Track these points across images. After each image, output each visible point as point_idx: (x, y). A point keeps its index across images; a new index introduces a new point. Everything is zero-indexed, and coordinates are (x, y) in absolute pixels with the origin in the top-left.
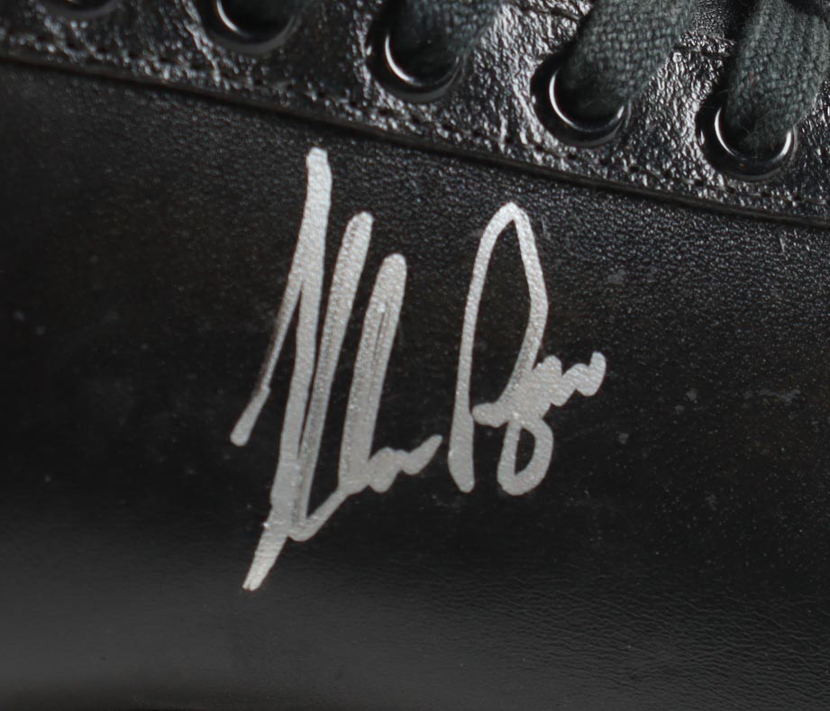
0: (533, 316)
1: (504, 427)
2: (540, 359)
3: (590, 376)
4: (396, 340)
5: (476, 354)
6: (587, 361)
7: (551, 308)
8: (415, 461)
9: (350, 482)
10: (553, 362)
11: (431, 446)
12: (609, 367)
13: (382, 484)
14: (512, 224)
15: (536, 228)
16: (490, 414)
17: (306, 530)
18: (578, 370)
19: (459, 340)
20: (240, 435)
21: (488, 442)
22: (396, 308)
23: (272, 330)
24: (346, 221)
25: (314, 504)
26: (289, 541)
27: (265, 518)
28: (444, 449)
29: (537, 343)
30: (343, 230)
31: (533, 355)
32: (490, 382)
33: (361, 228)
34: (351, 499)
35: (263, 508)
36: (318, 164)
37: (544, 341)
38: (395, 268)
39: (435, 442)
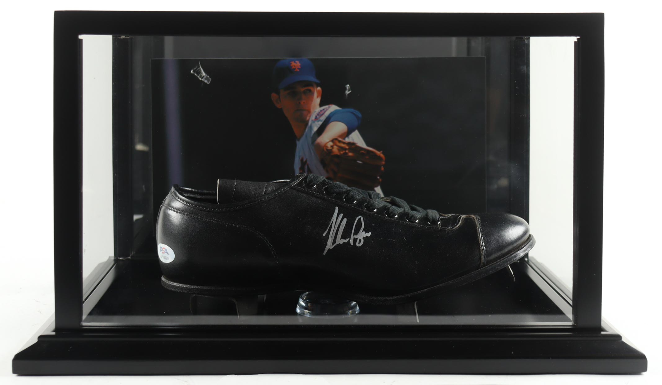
0: (362, 227)
1: (357, 238)
2: (363, 231)
3: (369, 234)
4: (345, 227)
5: (355, 230)
6: (369, 233)
7: (364, 227)
8: (346, 241)
9: (337, 243)
10: (364, 232)
11: (348, 240)
12: (371, 233)
13: (341, 243)
14: (360, 218)
16: (356, 237)
17: (332, 248)
18: (367, 233)
19: (353, 228)
20: (324, 235)
22: (345, 224)
23: (330, 223)
24: (340, 214)
25: (333, 244)
26: (329, 248)
29: (362, 230)
30: (339, 215)
31: (362, 231)
32: (356, 233)
33: (342, 215)
35: (326, 244)
36: (337, 209)
37: (363, 229)
38: (345, 220)
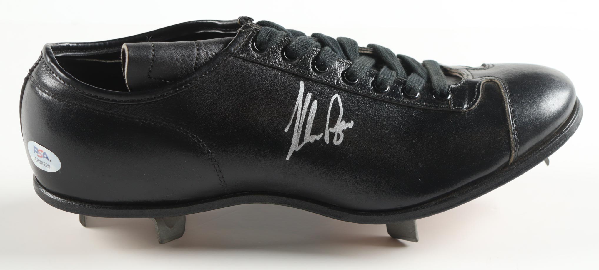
0: (340, 113)
1: (335, 132)
2: (341, 121)
3: (351, 125)
4: (315, 115)
5: (330, 119)
6: (350, 122)
7: (344, 112)
8: (318, 138)
9: (306, 141)
10: (344, 122)
11: (321, 135)
12: (354, 124)
13: (312, 141)
14: (337, 97)
15: (342, 99)
16: (332, 130)
17: (298, 149)
18: (348, 124)
19: (327, 117)
20: (286, 130)
21: (332, 135)
22: (315, 110)
23: (293, 112)
24: (307, 94)
25: (299, 144)
26: (295, 150)
27: (290, 146)
28: (323, 136)
29: (341, 118)
30: (306, 95)
31: (340, 120)
32: (333, 123)
33: (309, 95)
34: (306, 144)
35: (290, 144)
36: (302, 84)
37: (342, 117)
38: (315, 103)
39: (322, 134)
